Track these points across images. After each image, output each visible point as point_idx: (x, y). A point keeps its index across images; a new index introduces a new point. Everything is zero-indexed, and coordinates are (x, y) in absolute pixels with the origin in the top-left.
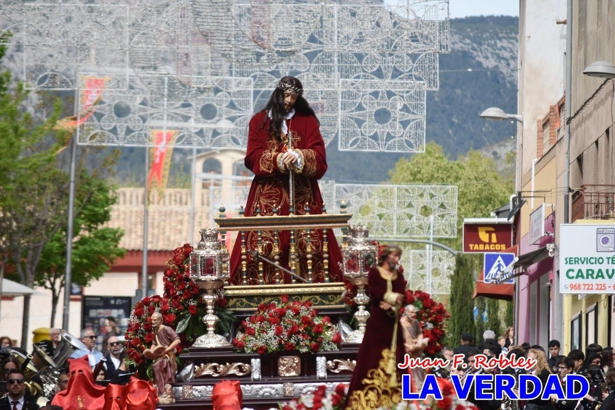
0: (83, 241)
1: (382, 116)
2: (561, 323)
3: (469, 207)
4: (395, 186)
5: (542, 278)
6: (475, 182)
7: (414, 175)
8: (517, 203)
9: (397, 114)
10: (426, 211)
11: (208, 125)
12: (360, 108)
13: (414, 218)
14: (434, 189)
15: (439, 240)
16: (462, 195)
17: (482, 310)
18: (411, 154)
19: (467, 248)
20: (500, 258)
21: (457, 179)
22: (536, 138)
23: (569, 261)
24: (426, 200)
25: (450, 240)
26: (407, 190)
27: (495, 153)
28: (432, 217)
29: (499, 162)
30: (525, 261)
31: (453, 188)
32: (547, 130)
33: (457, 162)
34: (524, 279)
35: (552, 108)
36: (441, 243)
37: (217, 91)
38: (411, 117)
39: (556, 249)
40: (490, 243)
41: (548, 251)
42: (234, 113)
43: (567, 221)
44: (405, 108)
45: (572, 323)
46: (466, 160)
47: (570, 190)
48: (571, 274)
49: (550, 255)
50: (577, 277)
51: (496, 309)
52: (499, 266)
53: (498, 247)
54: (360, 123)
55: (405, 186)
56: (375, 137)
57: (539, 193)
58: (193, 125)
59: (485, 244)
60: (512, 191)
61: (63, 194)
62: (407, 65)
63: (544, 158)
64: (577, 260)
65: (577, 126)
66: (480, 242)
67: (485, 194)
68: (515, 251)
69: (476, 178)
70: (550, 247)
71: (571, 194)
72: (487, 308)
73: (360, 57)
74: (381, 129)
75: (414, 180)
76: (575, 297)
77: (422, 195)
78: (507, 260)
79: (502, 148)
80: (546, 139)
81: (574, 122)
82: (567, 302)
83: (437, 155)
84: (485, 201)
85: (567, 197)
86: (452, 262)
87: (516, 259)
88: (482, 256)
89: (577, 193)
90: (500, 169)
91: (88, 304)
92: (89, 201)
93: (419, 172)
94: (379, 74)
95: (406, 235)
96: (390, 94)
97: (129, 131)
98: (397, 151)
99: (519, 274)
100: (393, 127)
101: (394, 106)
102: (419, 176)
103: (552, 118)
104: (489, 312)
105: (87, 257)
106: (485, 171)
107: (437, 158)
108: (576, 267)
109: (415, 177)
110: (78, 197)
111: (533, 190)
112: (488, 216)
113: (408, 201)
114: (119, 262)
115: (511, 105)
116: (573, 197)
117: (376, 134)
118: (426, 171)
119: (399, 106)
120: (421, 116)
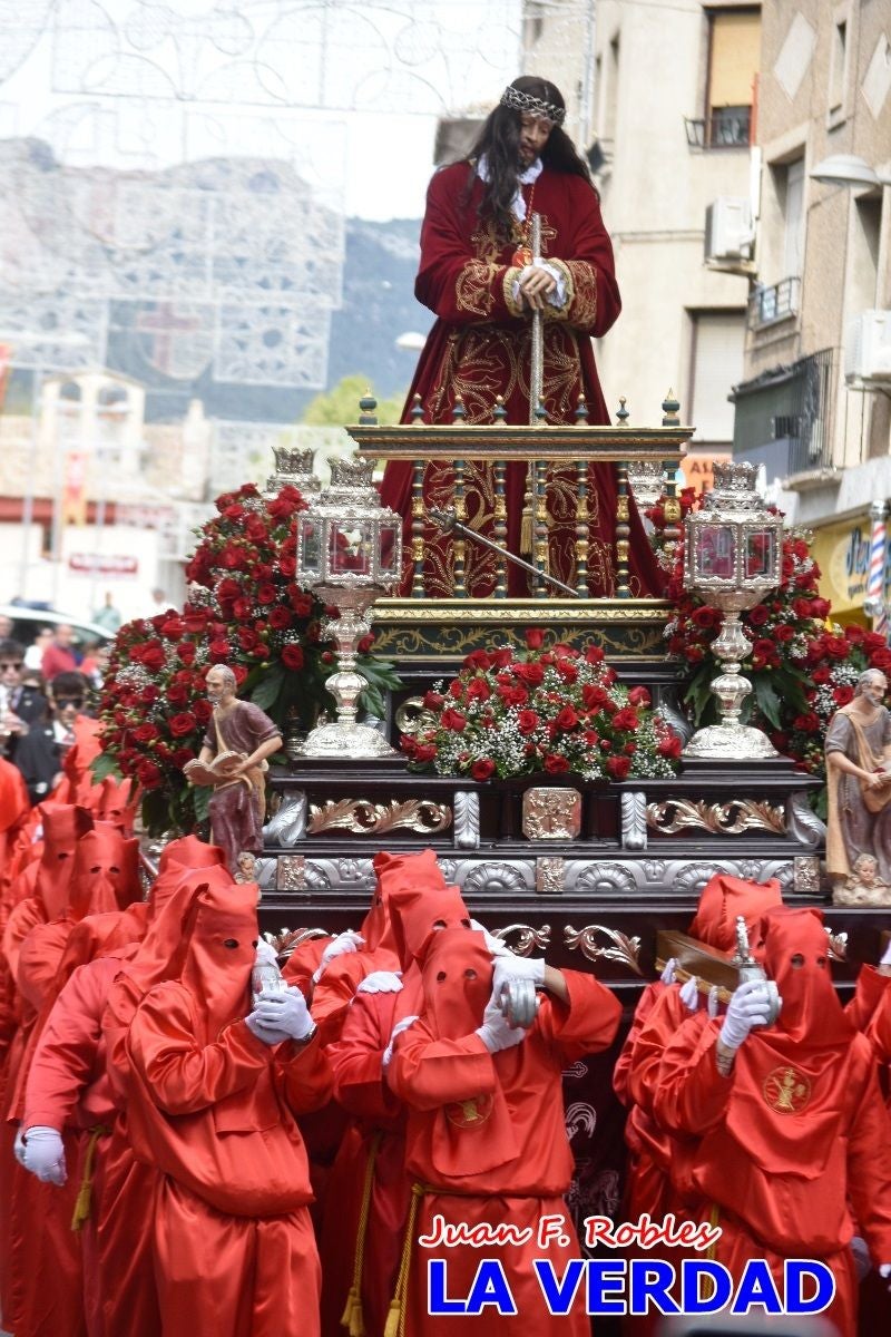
1: (272, 339)
9: (292, 336)
11: (48, 339)
12: (244, 326)
18: (313, 389)
38: (309, 341)
44: (302, 330)
54: (242, 345)
56: (262, 365)
58: (29, 337)
62: (301, 276)
73: (241, 261)
74: (271, 355)
94: (264, 284)
96: (283, 311)
100: (285, 352)
101: (288, 326)
117: (263, 360)
119: (295, 326)
120: (321, 341)
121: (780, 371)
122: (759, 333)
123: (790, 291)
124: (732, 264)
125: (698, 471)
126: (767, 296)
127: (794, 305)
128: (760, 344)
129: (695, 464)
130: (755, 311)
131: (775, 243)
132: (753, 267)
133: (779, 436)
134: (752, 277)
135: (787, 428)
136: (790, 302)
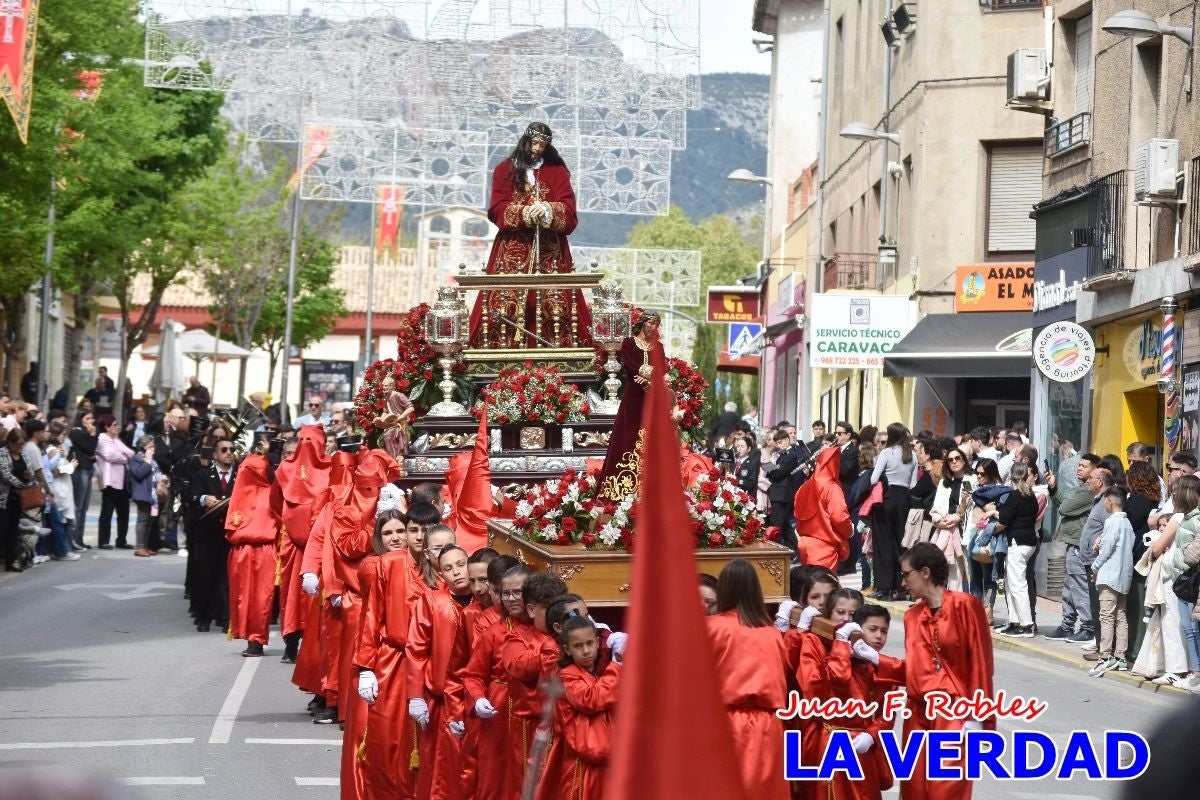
0: (305, 300)
1: (624, 176)
2: (810, 399)
3: (713, 274)
4: (636, 250)
5: (790, 351)
6: (718, 248)
7: (654, 238)
8: (766, 271)
9: (640, 174)
10: (667, 277)
11: (439, 182)
12: (601, 167)
13: (654, 285)
14: (676, 254)
15: (680, 308)
16: (705, 261)
17: (724, 383)
18: (652, 217)
19: (711, 318)
20: (746, 329)
21: (701, 244)
22: (786, 203)
23: (821, 333)
24: (667, 266)
25: (690, 309)
26: (647, 255)
27: (738, 218)
28: (672, 284)
29: (742, 227)
30: (773, 332)
31: (697, 254)
32: (799, 194)
33: (700, 226)
34: (771, 352)
35: (804, 172)
36: (682, 311)
37: (449, 145)
38: (654, 177)
39: (806, 320)
40: (736, 312)
41: (796, 323)
42: (466, 169)
43: (818, 291)
44: (648, 169)
45: (822, 398)
46: (708, 224)
47: (823, 258)
48: (822, 347)
49: (799, 326)
50: (829, 349)
51: (739, 382)
52: (745, 336)
53: (744, 316)
54: (600, 182)
55: (645, 250)
56: (616, 198)
57: (790, 261)
58: (424, 181)
59: (730, 313)
60: (757, 258)
61: (285, 251)
62: (653, 123)
63: (794, 224)
64: (829, 333)
65: (831, 191)
66: (724, 311)
67: (729, 260)
68: (761, 321)
69: (720, 244)
70: (799, 318)
71: (823, 263)
72: (730, 381)
73: (603, 113)
74: (623, 190)
75: (656, 244)
76: (825, 372)
77: (662, 261)
78: (754, 330)
79: (746, 213)
80: (798, 203)
81: (828, 186)
82: (817, 376)
83: (680, 219)
84: (729, 268)
85: (818, 266)
86: (693, 332)
87: (764, 330)
88: (726, 326)
89: (831, 261)
90: (744, 234)
91: (307, 368)
92: (311, 258)
93: (660, 236)
94: (623, 131)
95: (644, 303)
96: (633, 153)
97: (355, 186)
98: (639, 213)
99: (767, 346)
100: (636, 188)
101: (637, 165)
102: (659, 240)
103: (805, 181)
104: (732, 385)
105: (308, 317)
106: (729, 237)
107: (679, 222)
108: (828, 340)
109: (656, 241)
110: (299, 254)
111: (782, 256)
112: (732, 283)
113: (647, 267)
114: (343, 324)
115: (760, 167)
116: (826, 265)
117: (617, 194)
118: (667, 236)
119: (642, 166)
120: (665, 177)
121: (1076, 191)
122: (1055, 161)
123: (1082, 124)
124: (1031, 103)
125: (995, 276)
126: (1062, 129)
127: (1085, 137)
128: (1056, 169)
129: (993, 270)
130: (1052, 142)
131: (1067, 85)
132: (1049, 106)
133: (1077, 246)
134: (1048, 113)
135: (1085, 238)
136: (1083, 133)
